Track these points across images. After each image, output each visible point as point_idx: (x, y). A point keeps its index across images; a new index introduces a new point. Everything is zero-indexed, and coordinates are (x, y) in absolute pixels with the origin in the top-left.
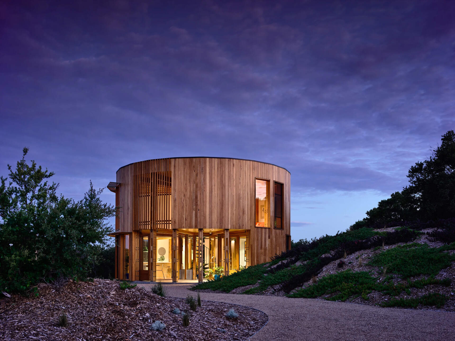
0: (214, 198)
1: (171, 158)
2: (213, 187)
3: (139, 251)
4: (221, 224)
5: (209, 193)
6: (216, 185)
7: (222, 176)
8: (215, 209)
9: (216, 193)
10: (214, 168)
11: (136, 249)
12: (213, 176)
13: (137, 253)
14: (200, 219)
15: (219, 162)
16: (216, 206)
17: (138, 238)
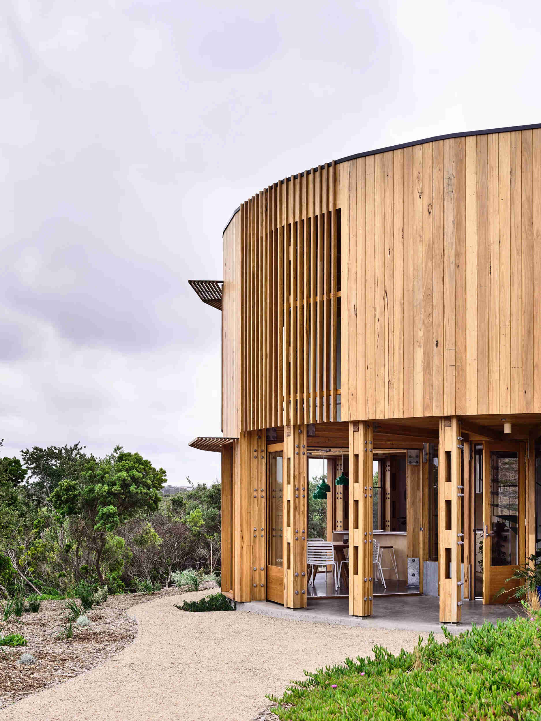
0: (497, 293)
1: (336, 163)
2: (495, 247)
3: (264, 500)
4: (529, 395)
5: (475, 271)
6: (506, 242)
7: (528, 201)
8: (502, 337)
9: (506, 269)
10: (496, 172)
11: (255, 494)
12: (494, 204)
13: (256, 509)
14: (440, 379)
15: (519, 144)
16: (508, 323)
17: (263, 458)
